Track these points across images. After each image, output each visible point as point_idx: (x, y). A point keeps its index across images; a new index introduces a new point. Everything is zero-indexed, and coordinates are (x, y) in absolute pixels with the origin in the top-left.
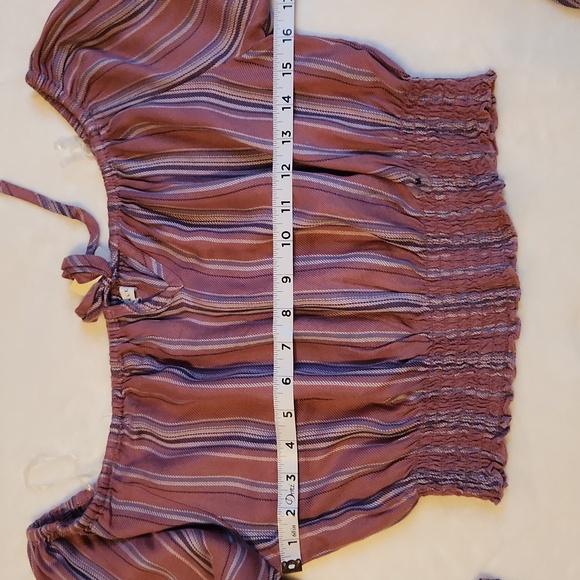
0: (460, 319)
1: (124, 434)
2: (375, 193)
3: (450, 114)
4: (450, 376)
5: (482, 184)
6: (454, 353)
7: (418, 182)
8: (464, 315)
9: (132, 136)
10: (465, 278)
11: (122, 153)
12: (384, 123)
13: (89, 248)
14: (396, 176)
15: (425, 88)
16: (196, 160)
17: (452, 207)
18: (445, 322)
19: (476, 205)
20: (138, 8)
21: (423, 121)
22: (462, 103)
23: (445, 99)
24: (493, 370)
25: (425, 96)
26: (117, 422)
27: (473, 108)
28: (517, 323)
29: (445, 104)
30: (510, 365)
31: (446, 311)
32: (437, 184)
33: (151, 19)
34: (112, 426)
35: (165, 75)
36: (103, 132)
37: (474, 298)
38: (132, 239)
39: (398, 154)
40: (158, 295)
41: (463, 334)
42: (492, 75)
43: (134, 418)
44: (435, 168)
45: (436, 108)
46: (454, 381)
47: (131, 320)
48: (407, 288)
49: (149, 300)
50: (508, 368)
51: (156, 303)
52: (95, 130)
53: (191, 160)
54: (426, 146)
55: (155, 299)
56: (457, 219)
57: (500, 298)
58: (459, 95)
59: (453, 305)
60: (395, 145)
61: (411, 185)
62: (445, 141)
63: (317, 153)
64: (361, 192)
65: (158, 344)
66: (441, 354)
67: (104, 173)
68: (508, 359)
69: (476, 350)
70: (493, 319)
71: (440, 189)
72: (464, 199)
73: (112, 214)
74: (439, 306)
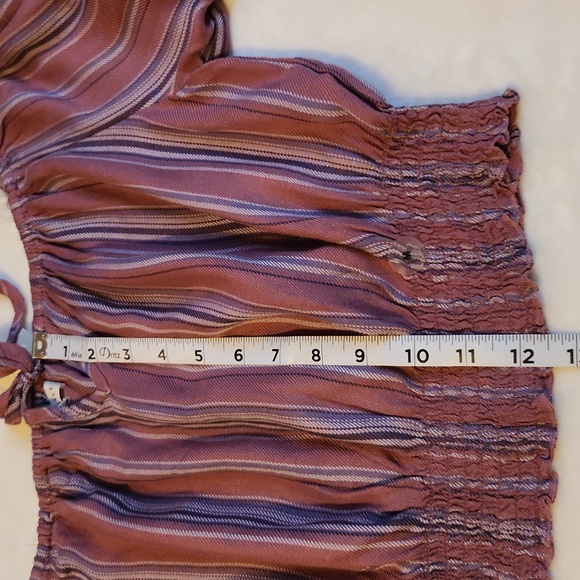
0: (467, 464)
1: (50, 570)
2: (349, 271)
3: (451, 154)
4: (458, 544)
5: (500, 261)
6: (461, 510)
7: (407, 256)
8: (473, 458)
9: (53, 189)
10: (476, 402)
11: (42, 211)
12: (360, 171)
13: (12, 329)
14: (376, 248)
15: (413, 121)
16: (129, 220)
17: (456, 294)
18: (448, 464)
19: (494, 293)
20: (57, 25)
21: (414, 168)
22: (468, 139)
23: (444, 134)
24: (519, 544)
25: (415, 132)
26: (43, 555)
27: (482, 144)
28: (552, 478)
29: (445, 141)
30: (543, 541)
31: (449, 447)
32: (435, 260)
33: (75, 40)
34: (37, 558)
35: (88, 115)
36: (21, 186)
37: (488, 435)
38: (58, 324)
39: (380, 215)
40: (87, 396)
41: (472, 485)
42: (512, 96)
43: (62, 552)
44: (432, 236)
45: (431, 148)
46: (466, 552)
47: (55, 428)
48: (396, 410)
49: (76, 402)
50: (540, 543)
51: (86, 408)
52: (12, 183)
53: (123, 220)
54: (419, 204)
55: (85, 402)
56: (465, 312)
57: (525, 442)
58: (464, 128)
59: (459, 440)
60: (374, 203)
61: (397, 261)
62: (446, 197)
63: (268, 213)
64: (329, 272)
65: (85, 460)
66: (442, 509)
67: (23, 237)
68: (540, 532)
69: (492, 512)
70: (517, 471)
71: (440, 267)
72: (475, 283)
73: (35, 289)
74: (438, 439)
